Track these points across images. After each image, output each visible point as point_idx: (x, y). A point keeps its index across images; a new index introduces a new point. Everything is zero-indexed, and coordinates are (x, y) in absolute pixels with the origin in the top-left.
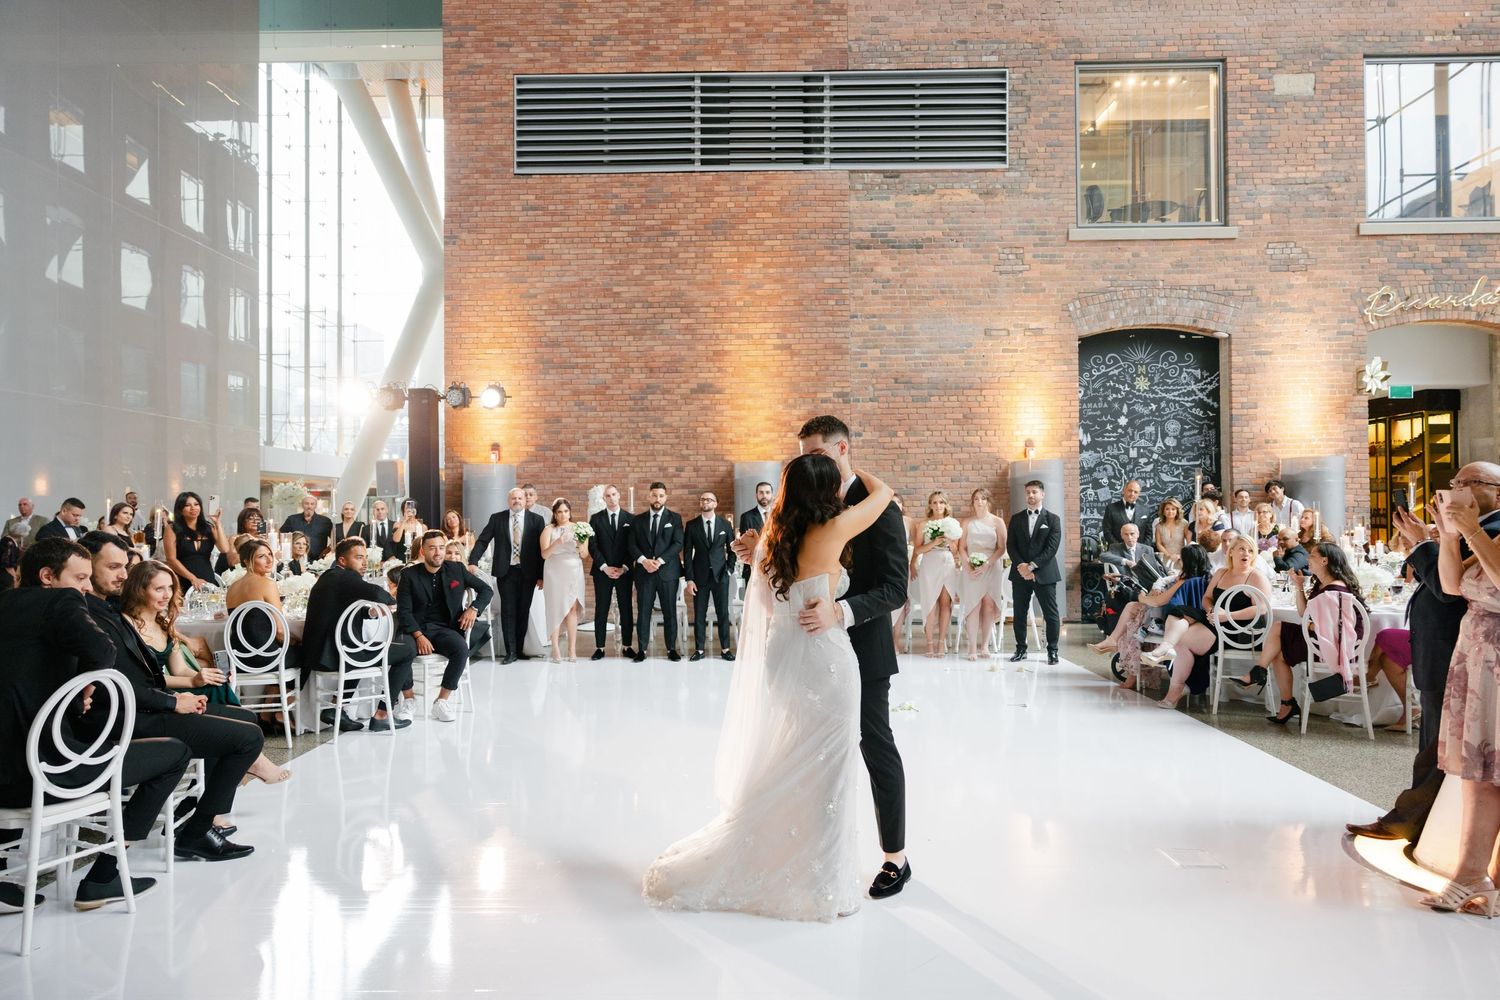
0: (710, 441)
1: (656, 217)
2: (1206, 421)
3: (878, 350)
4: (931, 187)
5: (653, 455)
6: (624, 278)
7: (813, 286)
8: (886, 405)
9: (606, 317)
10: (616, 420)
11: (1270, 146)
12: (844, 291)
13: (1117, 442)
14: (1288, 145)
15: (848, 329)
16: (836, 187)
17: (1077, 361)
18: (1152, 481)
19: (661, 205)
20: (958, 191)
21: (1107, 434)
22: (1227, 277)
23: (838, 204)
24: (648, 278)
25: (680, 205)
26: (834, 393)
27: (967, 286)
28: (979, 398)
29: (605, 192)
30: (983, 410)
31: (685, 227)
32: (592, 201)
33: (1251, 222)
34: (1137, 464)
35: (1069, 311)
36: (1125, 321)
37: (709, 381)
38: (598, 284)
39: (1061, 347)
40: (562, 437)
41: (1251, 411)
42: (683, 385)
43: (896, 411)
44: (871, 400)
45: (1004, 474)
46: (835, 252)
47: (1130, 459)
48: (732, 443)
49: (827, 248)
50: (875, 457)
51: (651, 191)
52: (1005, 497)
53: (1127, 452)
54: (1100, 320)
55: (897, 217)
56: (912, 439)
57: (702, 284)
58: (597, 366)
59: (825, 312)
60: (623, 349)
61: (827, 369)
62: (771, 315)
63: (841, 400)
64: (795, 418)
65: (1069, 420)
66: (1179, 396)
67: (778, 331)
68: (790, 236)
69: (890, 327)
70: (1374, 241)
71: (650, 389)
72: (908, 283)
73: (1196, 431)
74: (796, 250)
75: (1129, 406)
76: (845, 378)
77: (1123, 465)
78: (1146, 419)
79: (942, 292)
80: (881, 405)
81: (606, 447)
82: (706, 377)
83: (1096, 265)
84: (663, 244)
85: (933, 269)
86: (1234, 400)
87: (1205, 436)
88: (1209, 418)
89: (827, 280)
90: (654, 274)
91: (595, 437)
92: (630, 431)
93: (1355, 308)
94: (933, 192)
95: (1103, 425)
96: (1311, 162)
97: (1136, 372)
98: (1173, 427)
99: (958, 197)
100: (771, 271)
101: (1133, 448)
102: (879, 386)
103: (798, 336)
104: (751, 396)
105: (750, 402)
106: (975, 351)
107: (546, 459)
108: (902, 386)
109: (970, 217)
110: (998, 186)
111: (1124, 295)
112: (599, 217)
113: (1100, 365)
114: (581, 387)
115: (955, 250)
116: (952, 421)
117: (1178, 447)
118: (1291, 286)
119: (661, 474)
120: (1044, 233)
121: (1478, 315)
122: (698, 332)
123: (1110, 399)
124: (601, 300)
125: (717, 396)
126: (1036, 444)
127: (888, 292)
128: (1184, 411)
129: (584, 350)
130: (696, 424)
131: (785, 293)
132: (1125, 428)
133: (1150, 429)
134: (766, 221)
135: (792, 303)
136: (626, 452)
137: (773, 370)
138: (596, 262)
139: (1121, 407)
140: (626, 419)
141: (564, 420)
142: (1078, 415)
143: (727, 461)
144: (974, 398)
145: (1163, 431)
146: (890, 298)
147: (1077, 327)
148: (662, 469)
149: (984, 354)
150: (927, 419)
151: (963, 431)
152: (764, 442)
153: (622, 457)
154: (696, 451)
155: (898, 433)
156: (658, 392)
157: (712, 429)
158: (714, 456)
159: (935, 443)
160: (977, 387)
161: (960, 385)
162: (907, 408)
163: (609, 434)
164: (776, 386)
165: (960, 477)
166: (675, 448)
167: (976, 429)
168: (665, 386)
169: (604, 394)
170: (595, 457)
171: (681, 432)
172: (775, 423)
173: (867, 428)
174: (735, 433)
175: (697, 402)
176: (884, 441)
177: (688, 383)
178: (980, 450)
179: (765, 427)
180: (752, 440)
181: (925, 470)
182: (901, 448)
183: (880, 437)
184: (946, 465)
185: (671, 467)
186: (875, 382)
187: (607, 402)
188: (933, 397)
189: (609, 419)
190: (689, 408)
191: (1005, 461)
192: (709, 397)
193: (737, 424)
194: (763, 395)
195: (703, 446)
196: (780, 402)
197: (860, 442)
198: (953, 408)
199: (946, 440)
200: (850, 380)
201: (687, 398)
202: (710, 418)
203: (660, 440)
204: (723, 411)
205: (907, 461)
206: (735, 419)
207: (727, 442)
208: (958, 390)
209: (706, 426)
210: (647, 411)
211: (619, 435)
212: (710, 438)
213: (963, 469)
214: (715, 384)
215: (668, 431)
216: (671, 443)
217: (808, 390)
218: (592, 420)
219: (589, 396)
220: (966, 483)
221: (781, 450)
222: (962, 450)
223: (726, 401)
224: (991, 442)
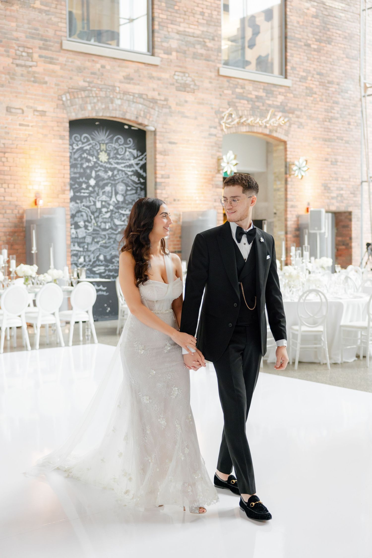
2: (139, 185)
11: (176, 8)
13: (89, 196)
14: (185, 9)
17: (67, 137)
18: (109, 224)
21: (83, 191)
22: (154, 90)
28: (4, 159)
30: (6, 168)
33: (165, 56)
34: (100, 212)
35: (62, 100)
36: (97, 112)
39: (58, 126)
41: (167, 180)
45: (21, 218)
47: (97, 209)
52: (22, 234)
53: (95, 204)
54: (82, 110)
65: (63, 180)
66: (125, 167)
70: (225, 79)
73: (134, 192)
75: (96, 172)
77: (93, 213)
78: (105, 182)
83: (80, 70)
86: (158, 172)
87: (139, 195)
88: (141, 183)
93: (217, 120)
95: (80, 184)
96: (196, 23)
97: (100, 149)
98: (121, 188)
101: (98, 201)
111: (96, 94)
113: (78, 141)
117: (124, 202)
118: (186, 102)
120: (46, 40)
121: (271, 131)
123: (85, 166)
126: (42, 196)
128: (128, 177)
132: (94, 187)
133: (108, 189)
139: (91, 172)
142: (68, 176)
145: (115, 190)
147: (67, 113)
149: (6, 125)
160: (2, 151)
167: (2, 183)
178: (4, 199)
191: (21, 208)
224: (12, 193)
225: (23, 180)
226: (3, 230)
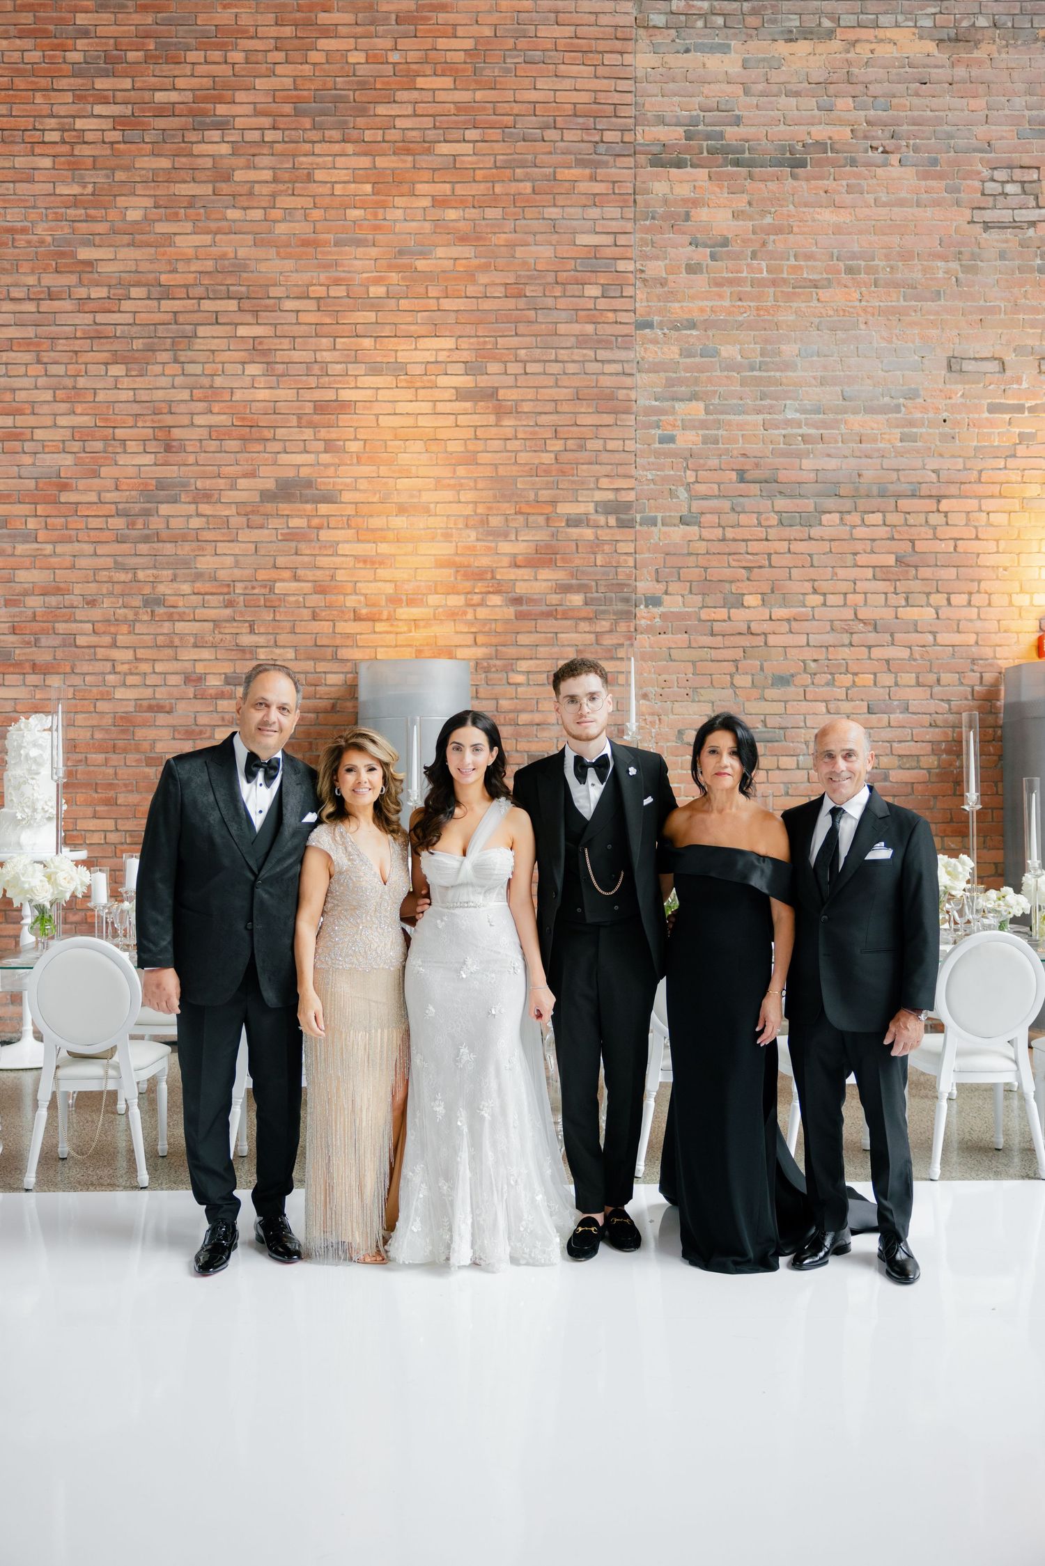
0: (306, 613)
1: (180, 83)
3: (701, 405)
4: (827, 23)
5: (171, 645)
6: (101, 228)
7: (547, 252)
8: (718, 533)
9: (61, 319)
10: (82, 562)
12: (622, 266)
15: (631, 355)
16: (604, 20)
19: (193, 56)
20: (889, 33)
23: (609, 58)
24: (161, 228)
25: (237, 56)
26: (597, 503)
27: (906, 256)
28: (935, 519)
29: (60, 22)
30: (942, 546)
31: (248, 109)
32: (28, 43)
37: (304, 472)
38: (42, 242)
42: (242, 483)
43: (742, 547)
44: (683, 521)
46: (601, 172)
48: (357, 618)
49: (581, 163)
50: (695, 654)
51: (169, 23)
55: (747, 92)
56: (779, 612)
57: (288, 245)
58: (39, 434)
59: (577, 314)
60: (101, 396)
61: (582, 448)
62: (451, 318)
63: (612, 521)
64: (506, 561)
67: (466, 356)
68: (495, 134)
69: (729, 351)
71: (164, 491)
72: (770, 247)
74: (509, 165)
76: (621, 470)
79: (850, 270)
81: (61, 627)
82: (296, 463)
84: (197, 149)
85: (828, 216)
89: (583, 239)
90: (174, 218)
91: (34, 602)
92: (118, 589)
94: (830, 34)
99: (889, 48)
100: (452, 214)
102: (701, 489)
103: (514, 368)
104: (402, 510)
105: (399, 522)
106: (925, 410)
108: (755, 488)
109: (917, 95)
110: (982, 22)
112: (44, 82)
114: (2, 485)
115: (879, 171)
116: (869, 573)
119: (190, 691)
122: (280, 356)
124: (49, 280)
125: (324, 508)
127: (722, 269)
129: (8, 396)
130: (273, 574)
131: (485, 268)
134: (441, 96)
135: (499, 291)
136: (107, 640)
137: (454, 447)
138: (38, 188)
140: (109, 562)
143: (343, 661)
144: (922, 517)
146: (731, 282)
148: (192, 679)
149: (945, 415)
150: (812, 566)
151: (897, 594)
152: (432, 617)
153: (97, 649)
154: (272, 637)
155: (746, 597)
156: (183, 498)
157: (310, 585)
158: (315, 648)
159: (832, 621)
160: (929, 493)
161: (891, 487)
162: (767, 540)
163: (66, 597)
164: (461, 485)
165: (888, 702)
166: (222, 630)
167: (927, 590)
168: (199, 484)
169: (56, 502)
170: (34, 649)
171: (237, 591)
172: (457, 571)
173: (673, 587)
174: (365, 595)
175: (276, 521)
176: (713, 616)
177: (255, 477)
178: (935, 639)
179: (435, 582)
180: (404, 612)
181: (807, 686)
182: (752, 634)
183: (703, 607)
184: (855, 674)
185: (214, 674)
186: (692, 479)
187: (63, 520)
188: (828, 515)
189: (68, 561)
190: (256, 534)
191: (991, 665)
192: (305, 510)
193: (368, 574)
194: (432, 506)
195: (289, 625)
196: (471, 523)
197: (657, 620)
198: (874, 540)
199: (856, 614)
200: (634, 472)
201: (253, 512)
202: (306, 559)
203: (187, 610)
204: (338, 543)
205: (765, 664)
206: (365, 562)
207: (346, 617)
208: (885, 499)
209: (296, 578)
210: (158, 541)
211: (90, 598)
212: (305, 607)
213: (896, 684)
214: (319, 480)
215: (207, 590)
216: (214, 618)
217: (536, 495)
218: (27, 561)
219: (21, 506)
220: (901, 716)
221: (472, 636)
222: (893, 639)
223: (345, 519)
224: (959, 620)
225: (997, 579)
226: (928, 738)
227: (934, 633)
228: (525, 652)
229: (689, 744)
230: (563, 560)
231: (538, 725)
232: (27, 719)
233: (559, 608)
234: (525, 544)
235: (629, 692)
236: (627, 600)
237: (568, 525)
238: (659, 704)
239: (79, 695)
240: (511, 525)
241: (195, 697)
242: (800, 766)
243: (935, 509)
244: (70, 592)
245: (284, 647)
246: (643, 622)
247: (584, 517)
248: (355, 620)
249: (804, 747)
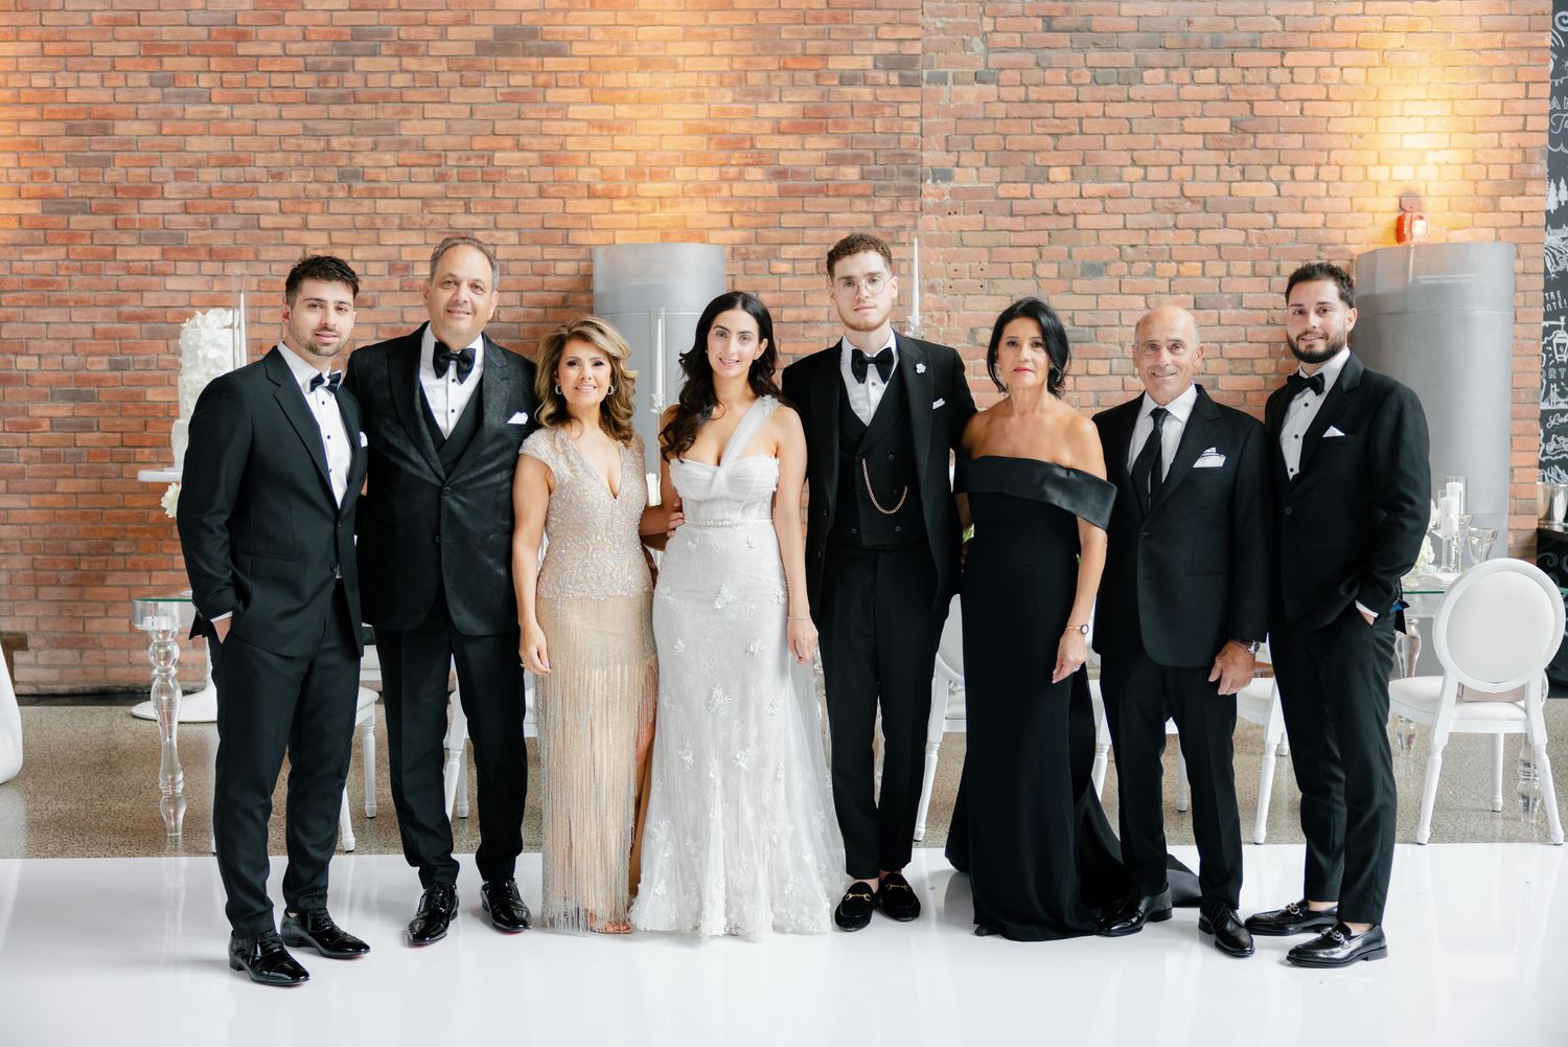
0: (532, 189)
5: (373, 228)
8: (1020, 92)
10: (266, 128)
26: (876, 57)
28: (1279, 75)
30: (1286, 109)
37: (529, 18)
40: (113, 174)
42: (454, 32)
43: (1048, 110)
44: (979, 78)
48: (592, 195)
50: (989, 238)
56: (1091, 188)
63: (894, 78)
64: (768, 126)
65: (1523, 138)
71: (361, 41)
76: (905, 16)
80: (1006, 93)
81: (241, 205)
82: (518, 6)
91: (209, 175)
92: (308, 159)
102: (1000, 39)
104: (645, 64)
105: (641, 79)
107: (71, 238)
108: (1064, 38)
114: (167, 34)
116: (1199, 141)
119: (396, 282)
125: (551, 63)
126: (1429, 204)
130: (492, 142)
136: (296, 220)
140: (297, 127)
141: (122, 128)
142: (1545, 123)
143: (575, 246)
144: (1263, 74)
148: (398, 267)
150: (1131, 132)
151: (1231, 166)
152: (680, 193)
153: (285, 232)
154: (491, 218)
155: (1052, 170)
156: (384, 49)
157: (535, 155)
158: (542, 231)
159: (1153, 199)
160: (1271, 44)
161: (1226, 37)
162: (1078, 101)
163: (247, 168)
164: (714, 35)
165: (1219, 296)
166: (432, 209)
167: (1267, 162)
168: (403, 33)
169: (233, 55)
170: (210, 231)
171: (449, 163)
172: (710, 139)
173: (966, 158)
174: (601, 168)
175: (495, 78)
176: (1013, 193)
177: (469, 24)
178: (1275, 221)
179: (685, 151)
180: (648, 188)
181: (1123, 276)
182: (1058, 214)
183: (1001, 182)
184: (1180, 262)
185: (422, 261)
186: (991, 28)
187: (241, 76)
188: (1151, 71)
189: (248, 125)
190: (471, 94)
191: (1341, 251)
192: (528, 65)
193: (605, 142)
194: (680, 60)
195: (511, 203)
196: (726, 81)
197: (947, 197)
198: (1205, 101)
199: (1182, 190)
200: (920, 19)
201: (467, 67)
202: (531, 124)
203: (390, 185)
204: (568, 104)
205: (1074, 250)
206: (601, 127)
207: (579, 194)
208: (1220, 52)
209: (519, 147)
210: (355, 102)
211: (275, 170)
212: (530, 182)
213: (1229, 274)
214: (546, 28)
215: (414, 161)
216: (422, 194)
217: (804, 47)
218: (200, 126)
219: (191, 59)
220: (1233, 312)
221: (727, 217)
222: (1225, 220)
223: (576, 75)
224: (1305, 198)
225: (1351, 148)
226: (1264, 337)
227: (1274, 214)
228: (791, 235)
229: (983, 345)
230: (837, 125)
231: (805, 322)
232: (204, 314)
233: (831, 183)
234: (790, 106)
235: (912, 283)
236: (910, 174)
237: (841, 83)
238: (949, 297)
239: (264, 286)
240: (774, 83)
241: (402, 290)
242: (1114, 371)
243: (1278, 63)
244: (251, 163)
245: (506, 229)
246: (930, 200)
247: (860, 73)
248: (589, 197)
249: (1119, 348)
